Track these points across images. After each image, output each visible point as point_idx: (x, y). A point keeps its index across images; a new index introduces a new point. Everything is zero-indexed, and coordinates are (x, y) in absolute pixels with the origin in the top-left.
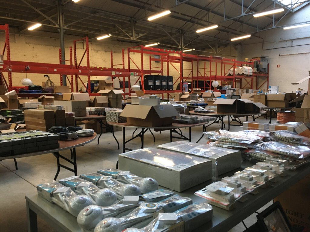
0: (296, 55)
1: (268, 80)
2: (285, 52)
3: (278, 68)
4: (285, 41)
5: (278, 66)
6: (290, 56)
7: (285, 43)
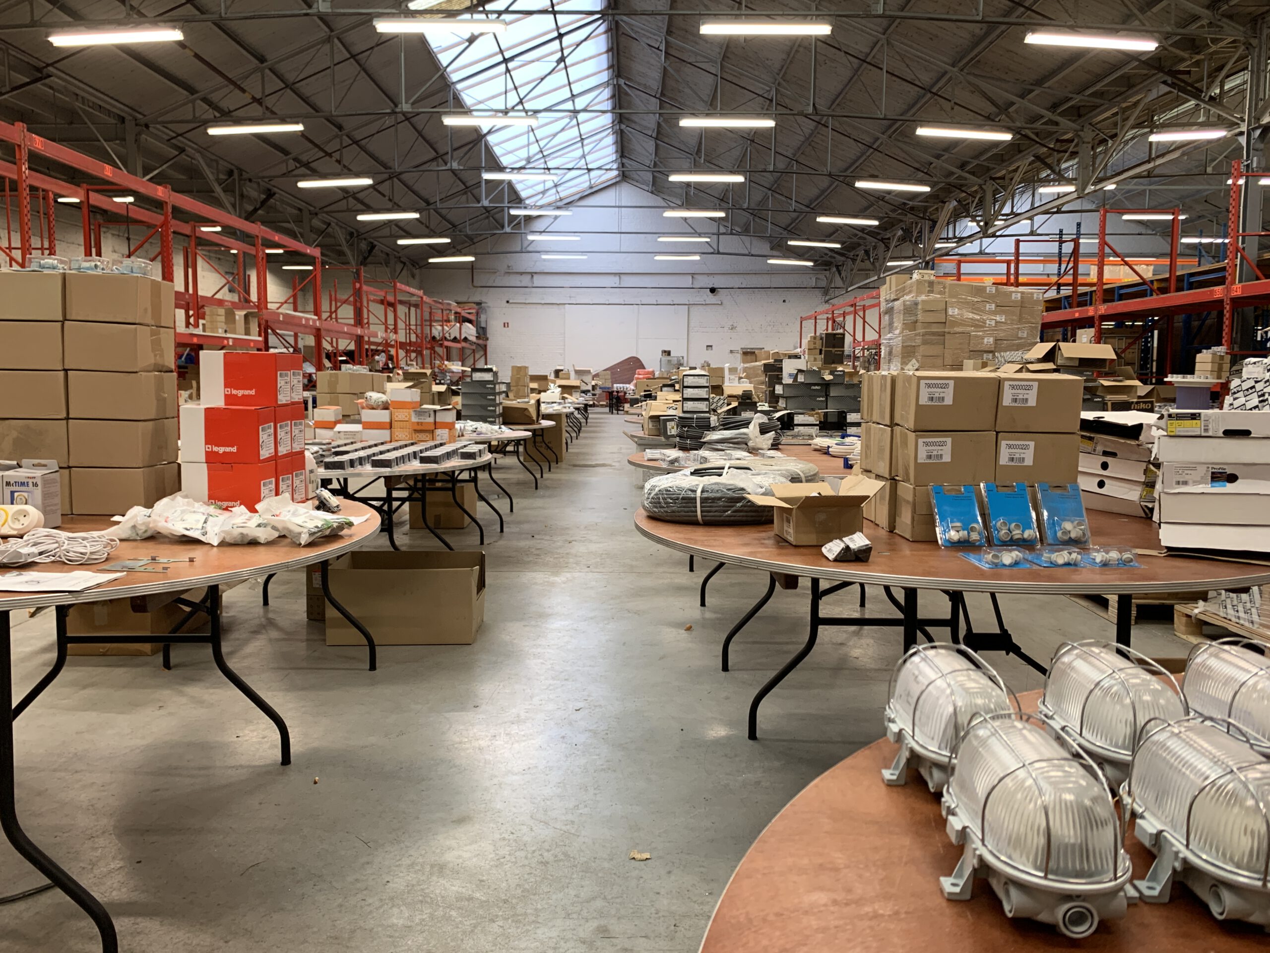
0: (540, 306)
1: (485, 354)
2: (517, 296)
3: (506, 329)
4: (517, 273)
5: (506, 325)
6: (528, 306)
7: (519, 277)
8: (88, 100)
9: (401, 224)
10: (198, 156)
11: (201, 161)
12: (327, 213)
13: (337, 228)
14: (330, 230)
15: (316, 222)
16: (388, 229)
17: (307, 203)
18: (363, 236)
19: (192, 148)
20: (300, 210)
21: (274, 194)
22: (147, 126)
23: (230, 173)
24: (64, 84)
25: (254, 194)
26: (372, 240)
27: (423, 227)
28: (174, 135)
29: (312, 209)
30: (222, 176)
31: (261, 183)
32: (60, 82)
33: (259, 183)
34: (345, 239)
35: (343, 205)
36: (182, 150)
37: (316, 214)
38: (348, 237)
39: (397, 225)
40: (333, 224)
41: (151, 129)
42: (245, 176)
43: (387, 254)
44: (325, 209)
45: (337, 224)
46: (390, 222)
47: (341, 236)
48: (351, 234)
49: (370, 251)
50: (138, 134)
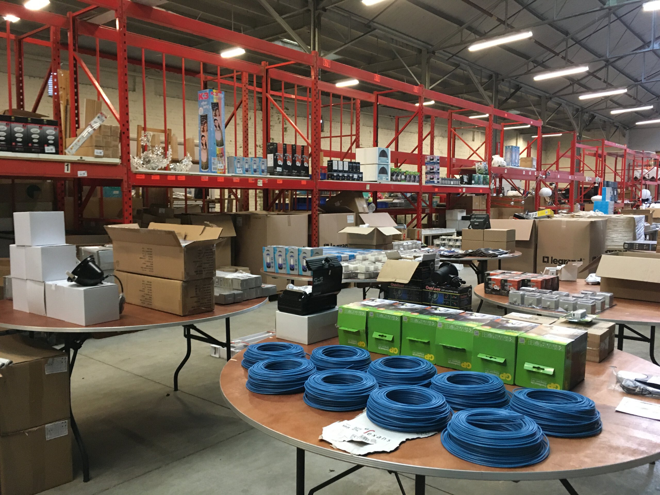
8: (399, 41)
9: (615, 99)
10: (468, 68)
11: (471, 72)
12: (559, 97)
13: (567, 107)
14: (561, 108)
15: (550, 104)
16: (605, 103)
17: (544, 92)
18: (585, 110)
19: (464, 63)
20: (540, 97)
21: (521, 87)
22: (434, 53)
23: (490, 77)
24: (384, 33)
25: (506, 89)
26: (592, 113)
27: (632, 99)
28: (451, 55)
29: (547, 95)
30: (485, 80)
31: (512, 81)
32: (381, 32)
33: (510, 82)
34: (572, 114)
35: (570, 90)
36: (457, 66)
37: (551, 98)
38: (574, 112)
39: (611, 100)
40: (563, 104)
41: (436, 54)
42: (500, 77)
43: (605, 121)
44: (558, 94)
45: (566, 104)
46: (606, 98)
47: (569, 112)
48: (577, 110)
49: (591, 121)
50: (428, 59)
